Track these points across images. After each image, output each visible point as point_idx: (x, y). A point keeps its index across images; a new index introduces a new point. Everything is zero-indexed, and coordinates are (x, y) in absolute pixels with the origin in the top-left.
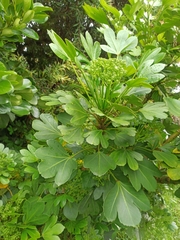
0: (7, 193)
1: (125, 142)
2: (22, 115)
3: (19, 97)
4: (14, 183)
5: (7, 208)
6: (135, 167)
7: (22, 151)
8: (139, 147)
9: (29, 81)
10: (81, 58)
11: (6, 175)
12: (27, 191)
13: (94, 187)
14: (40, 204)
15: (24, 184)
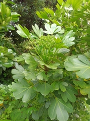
0: (3, 108)
1: (58, 77)
2: (8, 67)
3: (7, 58)
4: (6, 102)
5: (2, 116)
6: (64, 90)
7: (9, 86)
8: (67, 79)
9: (11, 50)
10: (33, 36)
11: (2, 99)
12: (13, 107)
13: (46, 102)
14: (19, 112)
15: (11, 103)
